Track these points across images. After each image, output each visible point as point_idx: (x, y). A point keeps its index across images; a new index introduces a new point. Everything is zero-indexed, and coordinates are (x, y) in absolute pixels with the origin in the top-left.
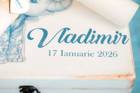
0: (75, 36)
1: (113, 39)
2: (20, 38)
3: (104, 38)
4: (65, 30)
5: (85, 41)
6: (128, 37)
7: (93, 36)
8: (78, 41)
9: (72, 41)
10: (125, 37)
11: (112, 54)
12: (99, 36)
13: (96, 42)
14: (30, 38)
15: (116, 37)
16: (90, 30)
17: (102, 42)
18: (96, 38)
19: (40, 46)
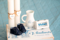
2: (28, 34)
4: (37, 32)
6: (51, 32)
8: (40, 33)
12: (45, 32)
14: (30, 34)
15: (48, 32)
19: (33, 35)
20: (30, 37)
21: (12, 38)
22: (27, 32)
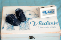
0: (43, 23)
1: (54, 23)
2: (28, 24)
3: (51, 23)
4: (40, 22)
5: (46, 24)
6: (58, 23)
7: (48, 23)
8: (44, 24)
9: (43, 24)
10: (57, 23)
11: (54, 27)
12: (50, 23)
13: (49, 24)
14: (31, 24)
15: (55, 23)
16: (47, 22)
17: (51, 24)
18: (49, 23)
19: (34, 26)
20: (30, 29)
21: (7, 29)
22: (28, 20)
